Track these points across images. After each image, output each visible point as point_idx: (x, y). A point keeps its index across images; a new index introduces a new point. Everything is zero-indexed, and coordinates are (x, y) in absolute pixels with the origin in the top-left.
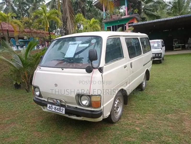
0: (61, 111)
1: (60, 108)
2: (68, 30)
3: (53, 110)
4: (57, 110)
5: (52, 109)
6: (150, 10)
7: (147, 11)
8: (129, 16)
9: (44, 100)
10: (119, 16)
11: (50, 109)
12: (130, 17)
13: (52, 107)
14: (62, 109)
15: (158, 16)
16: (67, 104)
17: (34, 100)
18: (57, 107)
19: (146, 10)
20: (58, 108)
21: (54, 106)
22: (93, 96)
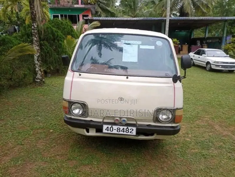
0: (130, 132)
1: (127, 128)
2: (36, 14)
3: (115, 132)
4: (122, 131)
5: (112, 131)
6: (104, 4)
7: (101, 4)
8: (83, 6)
9: (91, 121)
10: (70, 3)
11: (109, 132)
12: (85, 7)
13: (113, 128)
14: (131, 129)
15: (113, 13)
16: (139, 123)
17: (66, 121)
18: (122, 128)
19: (99, 3)
20: (124, 129)
21: (115, 127)
22: (178, 110)
